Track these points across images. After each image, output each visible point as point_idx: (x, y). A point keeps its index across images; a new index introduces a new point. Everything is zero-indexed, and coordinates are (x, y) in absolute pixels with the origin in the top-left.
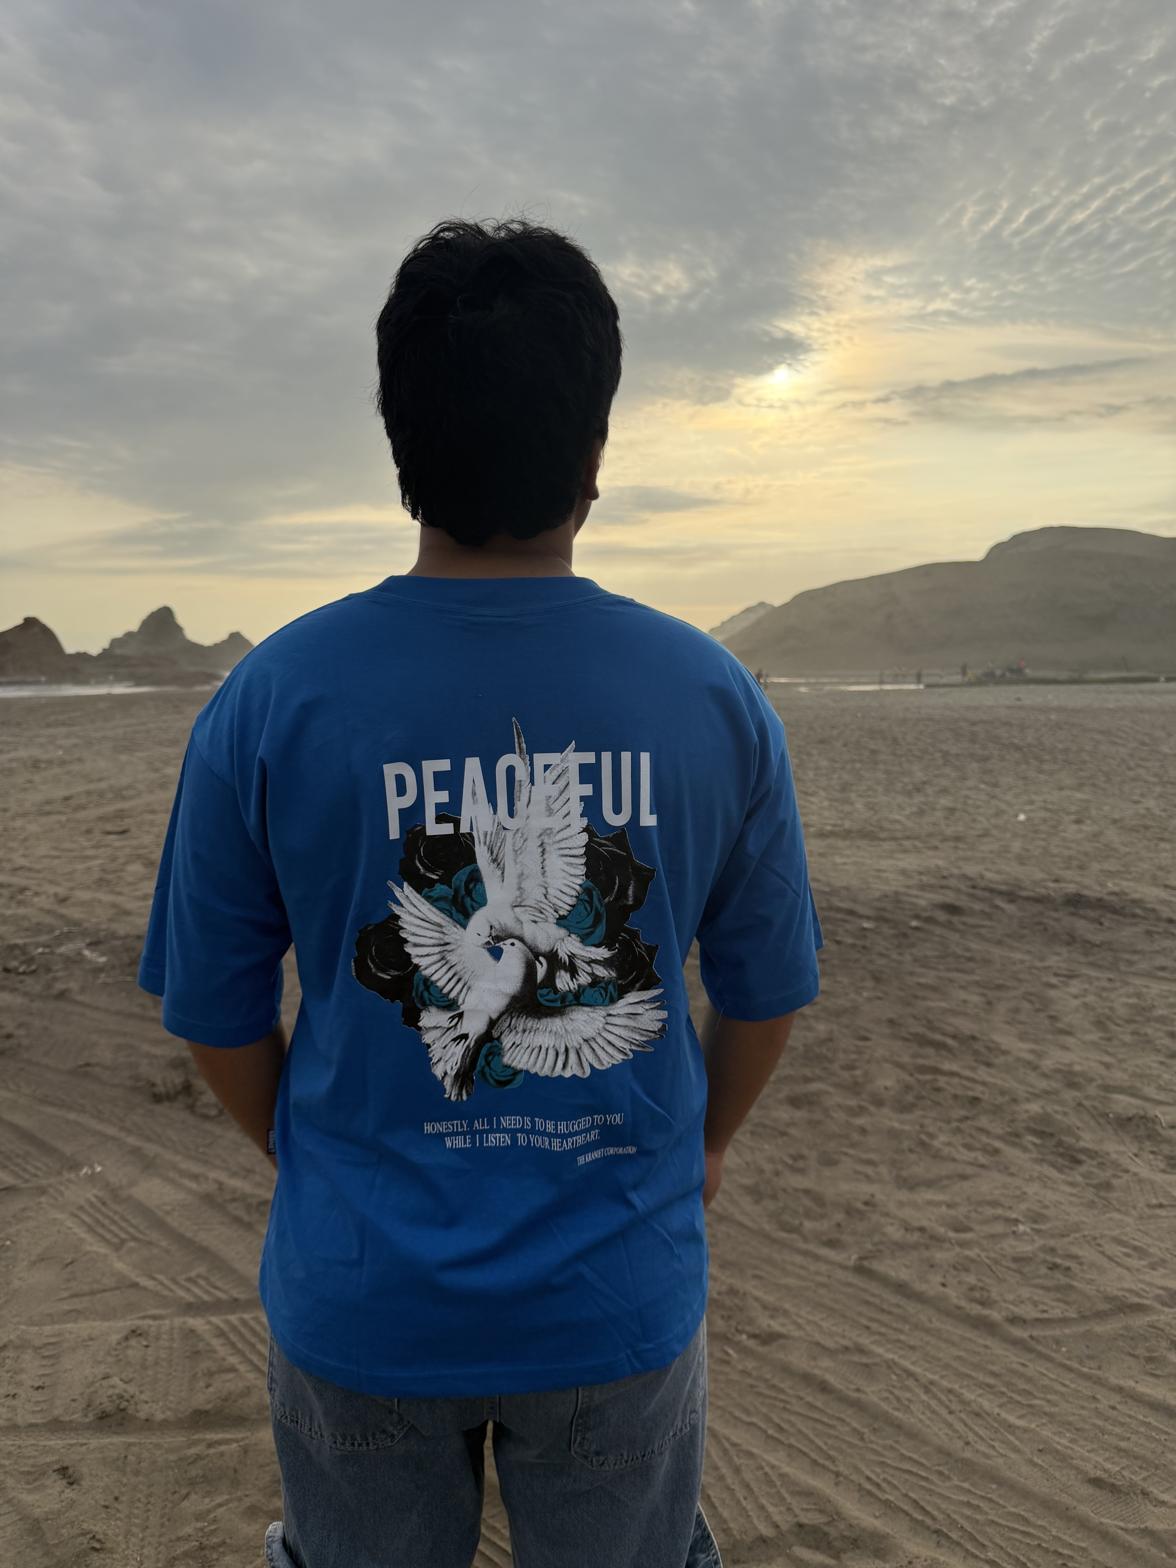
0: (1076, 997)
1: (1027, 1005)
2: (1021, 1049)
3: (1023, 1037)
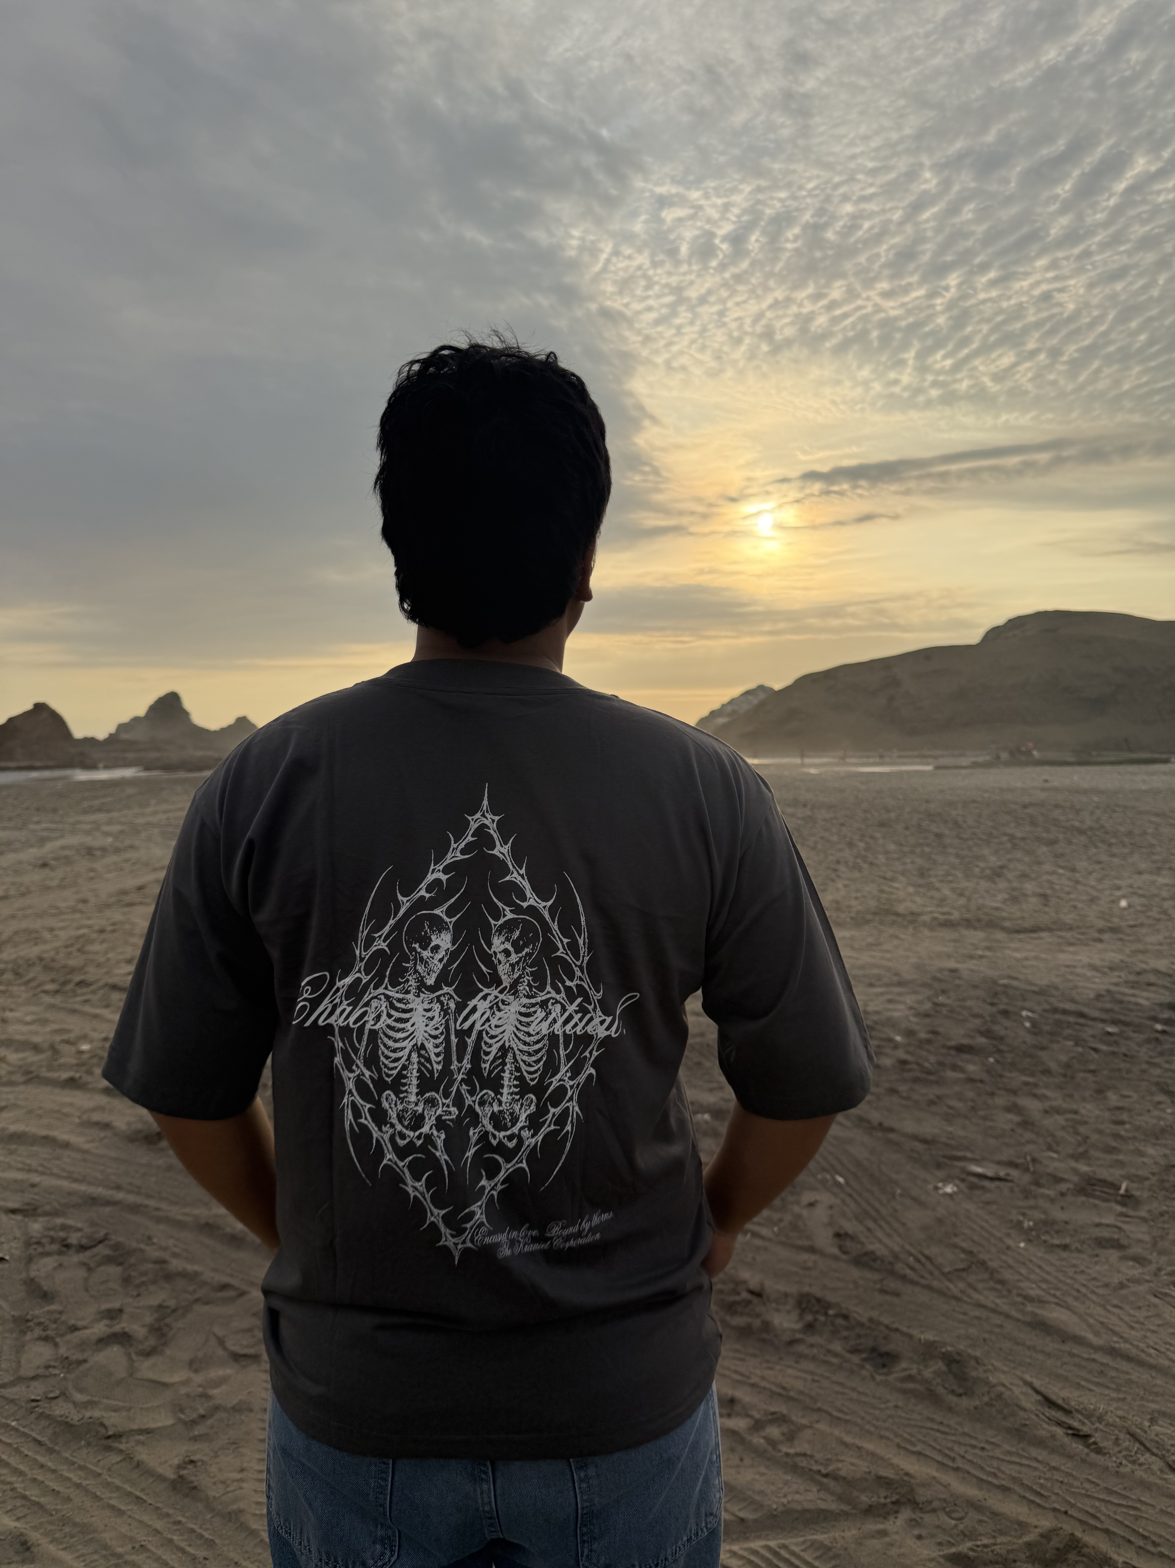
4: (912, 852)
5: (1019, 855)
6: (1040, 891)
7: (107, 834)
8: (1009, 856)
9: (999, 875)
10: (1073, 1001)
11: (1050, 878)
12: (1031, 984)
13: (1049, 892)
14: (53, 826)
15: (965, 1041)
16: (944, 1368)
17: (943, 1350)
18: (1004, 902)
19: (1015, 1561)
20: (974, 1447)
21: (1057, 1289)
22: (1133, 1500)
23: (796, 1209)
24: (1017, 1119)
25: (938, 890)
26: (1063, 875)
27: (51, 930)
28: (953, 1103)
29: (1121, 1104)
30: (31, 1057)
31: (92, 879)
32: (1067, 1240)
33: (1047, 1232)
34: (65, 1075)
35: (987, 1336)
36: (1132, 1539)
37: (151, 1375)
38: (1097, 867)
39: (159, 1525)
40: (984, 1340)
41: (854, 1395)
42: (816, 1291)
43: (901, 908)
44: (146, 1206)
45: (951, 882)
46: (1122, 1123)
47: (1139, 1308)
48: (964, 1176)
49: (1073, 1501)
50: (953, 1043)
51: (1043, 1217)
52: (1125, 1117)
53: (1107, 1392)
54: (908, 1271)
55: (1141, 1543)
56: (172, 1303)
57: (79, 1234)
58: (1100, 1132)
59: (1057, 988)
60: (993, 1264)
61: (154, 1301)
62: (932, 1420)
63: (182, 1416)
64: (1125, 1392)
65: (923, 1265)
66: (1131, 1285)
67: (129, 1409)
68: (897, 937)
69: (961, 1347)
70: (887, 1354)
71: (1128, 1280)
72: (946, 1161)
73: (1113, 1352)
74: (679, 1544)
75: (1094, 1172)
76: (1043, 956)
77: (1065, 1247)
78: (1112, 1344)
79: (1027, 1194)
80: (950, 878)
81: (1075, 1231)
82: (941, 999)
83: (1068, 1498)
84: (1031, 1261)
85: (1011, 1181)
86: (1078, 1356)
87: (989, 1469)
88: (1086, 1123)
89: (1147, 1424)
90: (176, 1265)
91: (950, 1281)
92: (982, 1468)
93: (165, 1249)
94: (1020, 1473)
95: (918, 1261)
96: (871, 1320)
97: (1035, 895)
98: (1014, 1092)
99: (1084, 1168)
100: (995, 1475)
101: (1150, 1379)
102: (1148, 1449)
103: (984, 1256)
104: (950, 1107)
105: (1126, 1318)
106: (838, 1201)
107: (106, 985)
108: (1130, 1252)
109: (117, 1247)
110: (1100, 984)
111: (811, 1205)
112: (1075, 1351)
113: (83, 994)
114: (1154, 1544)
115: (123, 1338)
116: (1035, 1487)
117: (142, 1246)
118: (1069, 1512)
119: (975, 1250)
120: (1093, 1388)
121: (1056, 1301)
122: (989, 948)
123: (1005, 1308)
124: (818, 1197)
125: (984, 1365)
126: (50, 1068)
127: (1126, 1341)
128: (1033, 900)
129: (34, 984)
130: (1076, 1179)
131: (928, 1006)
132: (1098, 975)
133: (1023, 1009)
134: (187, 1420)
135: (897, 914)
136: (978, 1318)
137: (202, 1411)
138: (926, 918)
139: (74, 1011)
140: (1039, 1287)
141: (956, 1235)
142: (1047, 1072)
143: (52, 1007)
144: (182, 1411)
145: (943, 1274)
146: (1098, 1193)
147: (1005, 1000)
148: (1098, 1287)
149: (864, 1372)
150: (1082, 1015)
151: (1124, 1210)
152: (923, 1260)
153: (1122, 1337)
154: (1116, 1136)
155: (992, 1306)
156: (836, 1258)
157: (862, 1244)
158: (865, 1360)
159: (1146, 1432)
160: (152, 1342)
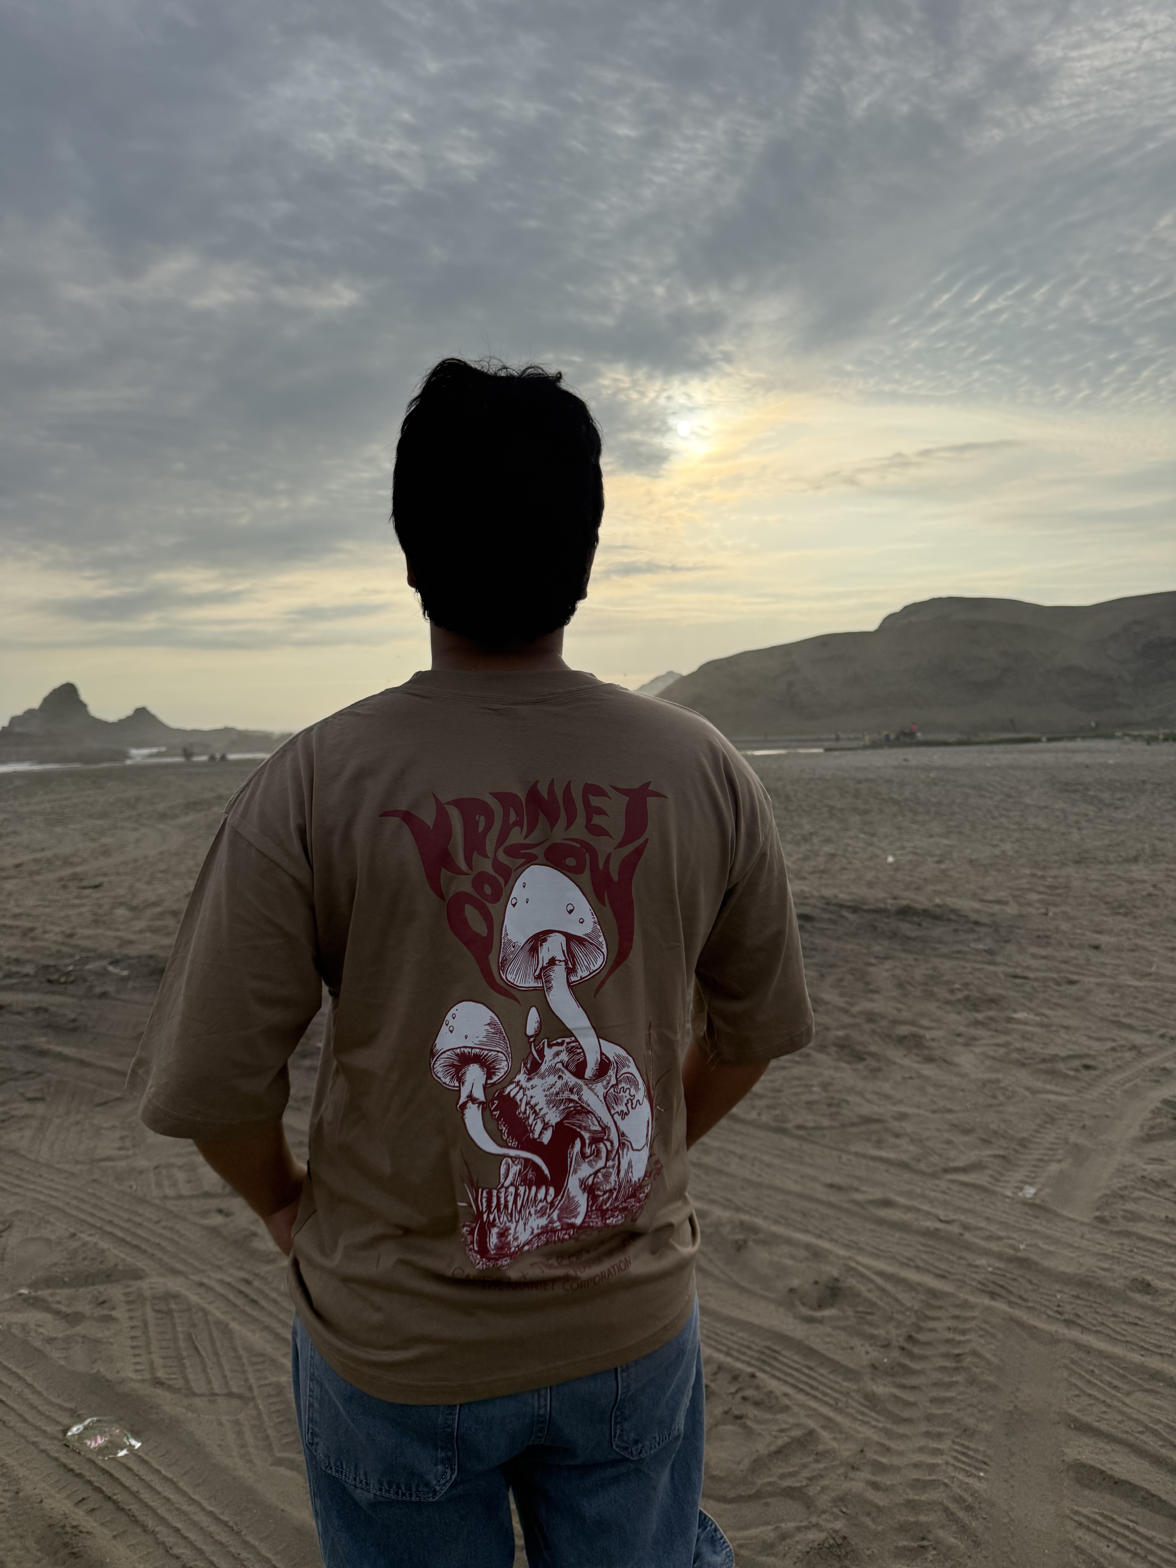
0: (887, 971)
1: (849, 977)
2: (840, 1001)
3: (842, 995)
5: (832, 823)
26: (862, 838)
38: (896, 832)
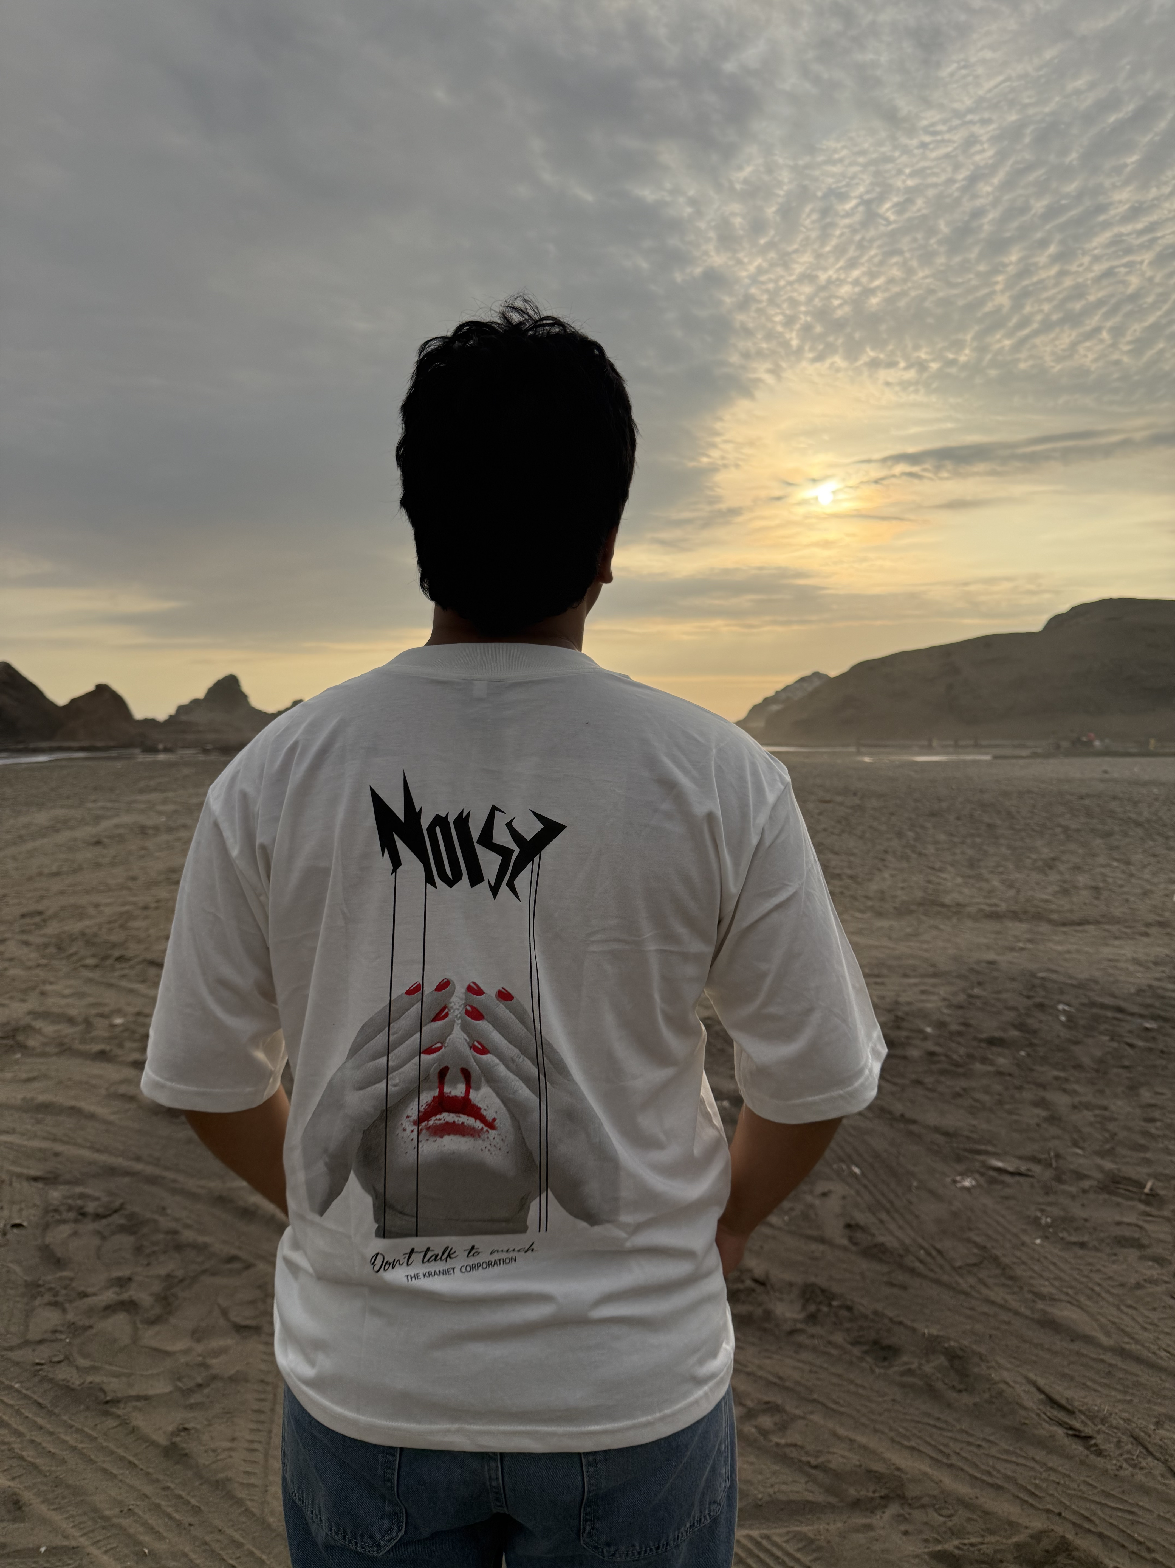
4: (963, 843)
5: (1072, 846)
6: (1093, 884)
7: (160, 813)
8: (1062, 848)
9: (1051, 868)
10: (1113, 995)
11: (1103, 870)
12: (1071, 977)
13: (1101, 885)
14: (109, 805)
15: (997, 1034)
16: (946, 1363)
17: (946, 1345)
18: (1055, 894)
19: (1001, 1561)
20: (969, 1444)
21: (1071, 1287)
22: (1130, 1504)
23: (809, 1198)
24: (1044, 1113)
25: (987, 881)
26: (1117, 867)
27: (97, 906)
28: (978, 1096)
29: (1153, 1101)
30: (67, 1030)
31: (143, 857)
32: (1086, 1238)
33: (1065, 1229)
34: (96, 1048)
35: (994, 1332)
36: (1126, 1544)
37: (154, 1343)
38: (1153, 860)
39: (148, 1490)
40: (990, 1336)
41: (852, 1388)
42: (821, 1281)
43: (947, 900)
44: (164, 1178)
45: (1001, 873)
46: (1152, 1120)
47: (1154, 1309)
48: (982, 1170)
49: (1067, 1503)
50: (984, 1036)
51: (1062, 1213)
52: (1157, 1114)
53: (1113, 1393)
54: (917, 1264)
55: (1134, 1548)
56: (180, 1273)
57: (96, 1203)
58: (1129, 1129)
59: (1096, 982)
60: (1006, 1260)
61: (163, 1272)
62: (929, 1415)
63: (180, 1384)
64: (1132, 1394)
65: (933, 1258)
66: (1148, 1285)
67: (129, 1375)
68: (936, 928)
69: (966, 1343)
70: (889, 1348)
71: (1145, 1280)
72: (966, 1154)
73: (1123, 1353)
74: (682, 1530)
75: (1119, 1170)
76: (1086, 949)
77: (1082, 1245)
78: (1124, 1346)
79: (1047, 1190)
80: (1001, 869)
81: (1095, 1229)
82: (977, 991)
83: (1063, 1499)
84: (1046, 1258)
85: (1032, 1177)
86: (1086, 1356)
87: (983, 1467)
88: (1115, 1119)
89: (1152, 1427)
90: (188, 1235)
91: (961, 1276)
92: (976, 1466)
93: (177, 1220)
94: (1015, 1472)
95: (929, 1254)
96: (875, 1313)
97: (1086, 887)
98: (1043, 1086)
99: (1108, 1165)
100: (989, 1473)
101: (1159, 1382)
102: (1151, 1453)
103: (998, 1252)
104: (976, 1101)
105: (1140, 1320)
106: (852, 1192)
107: (144, 961)
108: (1149, 1252)
109: (132, 1216)
110: (1142, 978)
111: (825, 1195)
112: (1084, 1351)
113: (122, 969)
114: (1149, 1550)
115: (130, 1306)
116: (1029, 1487)
117: (156, 1217)
118: (1063, 1514)
119: (989, 1245)
120: (1099, 1388)
121: (1067, 1298)
122: (1030, 941)
123: (1014, 1304)
124: (832, 1188)
125: (988, 1362)
126: (83, 1041)
127: (1137, 1342)
128: (1084, 892)
129: (75, 958)
130: (1099, 1176)
131: (962, 998)
132: (1141, 969)
133: (1060, 1002)
134: (184, 1388)
135: (943, 905)
136: (986, 1314)
137: (199, 1380)
138: (972, 909)
139: (110, 986)
140: (1053, 1285)
141: (970, 1229)
142: (1079, 1067)
143: (90, 981)
144: (179, 1379)
145: (955, 1269)
146: (1122, 1191)
147: (1042, 993)
148: (1113, 1287)
149: (864, 1364)
150: (1120, 1010)
151: (1148, 1209)
152: (934, 1253)
153: (1133, 1338)
154: (1145, 1133)
155: (1002, 1302)
156: (845, 1249)
157: (873, 1235)
158: (866, 1352)
159: (1150, 1436)
160: (157, 1310)
